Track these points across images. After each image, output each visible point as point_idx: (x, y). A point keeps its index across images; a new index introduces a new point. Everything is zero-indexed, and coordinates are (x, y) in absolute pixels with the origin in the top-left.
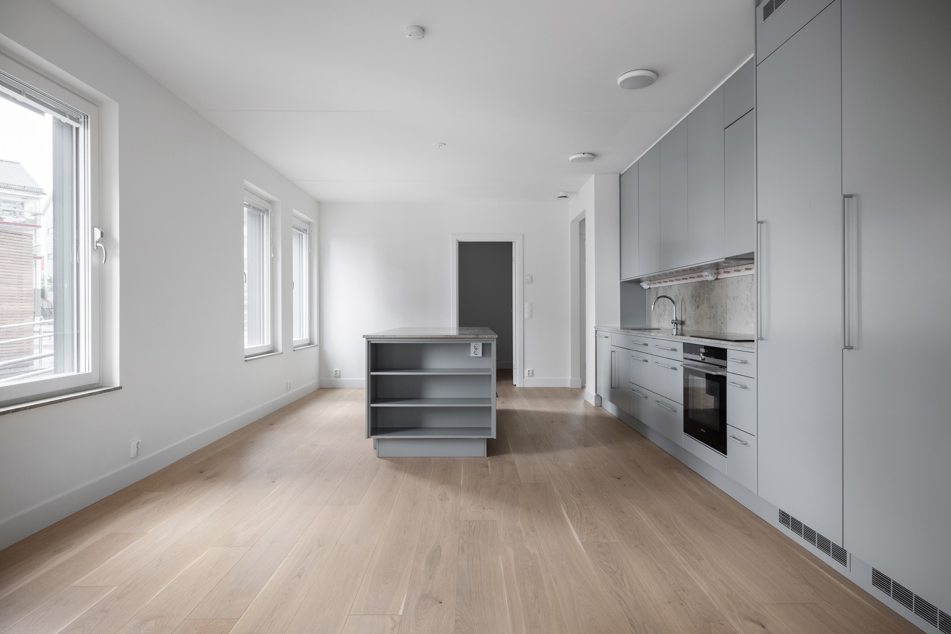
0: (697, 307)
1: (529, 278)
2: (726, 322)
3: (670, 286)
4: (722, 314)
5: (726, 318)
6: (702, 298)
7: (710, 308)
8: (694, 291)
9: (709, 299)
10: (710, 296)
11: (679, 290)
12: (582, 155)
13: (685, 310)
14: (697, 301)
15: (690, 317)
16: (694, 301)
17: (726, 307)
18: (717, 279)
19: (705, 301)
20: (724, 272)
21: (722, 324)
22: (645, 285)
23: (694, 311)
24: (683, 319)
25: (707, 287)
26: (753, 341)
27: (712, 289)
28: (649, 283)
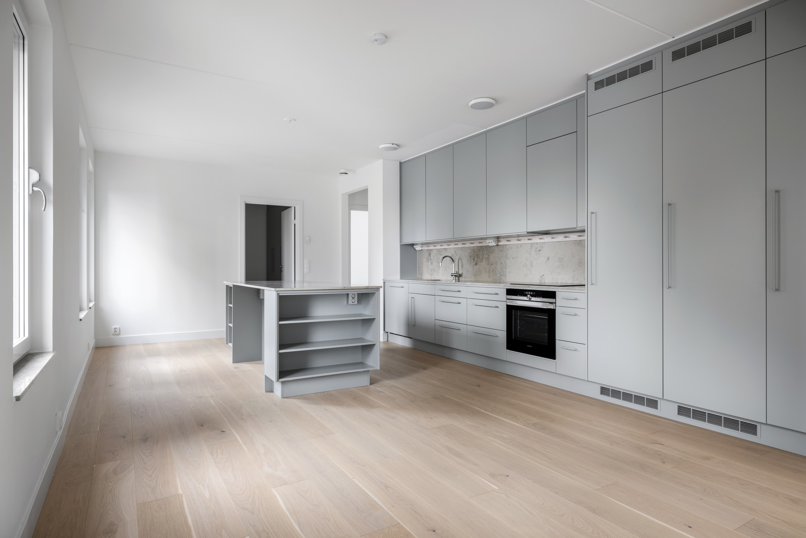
0: (475, 264)
1: (308, 238)
2: (506, 274)
3: (446, 249)
4: (502, 269)
5: (506, 272)
6: (480, 258)
7: (489, 265)
8: (472, 253)
9: (488, 258)
10: (489, 257)
11: (455, 252)
12: (391, 145)
13: (462, 266)
14: (475, 260)
15: (468, 271)
16: (472, 260)
17: (506, 264)
18: (497, 245)
19: (484, 260)
20: (507, 240)
21: (502, 276)
22: (418, 248)
23: (473, 267)
24: (460, 273)
25: (486, 250)
26: (584, 285)
27: (491, 252)
28: (421, 246)
